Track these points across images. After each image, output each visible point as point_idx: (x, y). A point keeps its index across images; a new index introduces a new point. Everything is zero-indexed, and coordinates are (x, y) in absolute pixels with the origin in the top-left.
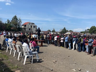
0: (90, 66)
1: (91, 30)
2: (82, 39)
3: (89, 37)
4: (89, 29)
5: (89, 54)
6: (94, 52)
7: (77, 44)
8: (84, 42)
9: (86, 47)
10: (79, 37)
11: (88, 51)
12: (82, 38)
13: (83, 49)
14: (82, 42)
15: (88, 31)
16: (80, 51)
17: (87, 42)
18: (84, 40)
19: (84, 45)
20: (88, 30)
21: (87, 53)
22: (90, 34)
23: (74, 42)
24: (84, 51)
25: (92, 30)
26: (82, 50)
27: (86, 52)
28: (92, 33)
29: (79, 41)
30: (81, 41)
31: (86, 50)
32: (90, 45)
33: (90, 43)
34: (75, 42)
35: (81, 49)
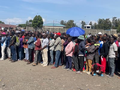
0: (30, 84)
1: (35, 22)
2: (18, 38)
3: (28, 35)
4: (33, 19)
5: (29, 62)
6: (36, 58)
7: (10, 47)
8: (20, 42)
9: (25, 52)
10: (12, 33)
11: (28, 59)
12: (18, 36)
13: (20, 55)
14: (18, 43)
15: (31, 23)
16: (15, 61)
17: (26, 44)
18: (21, 39)
19: (21, 49)
20: (30, 21)
21: (27, 62)
22: (34, 28)
23: (3, 43)
24: (22, 60)
25: (37, 22)
26: (18, 58)
27: (25, 60)
28: (36, 27)
29: (13, 43)
30: (15, 41)
31: (25, 58)
32: (31, 47)
33: (30, 44)
34: (5, 44)
35: (16, 57)
